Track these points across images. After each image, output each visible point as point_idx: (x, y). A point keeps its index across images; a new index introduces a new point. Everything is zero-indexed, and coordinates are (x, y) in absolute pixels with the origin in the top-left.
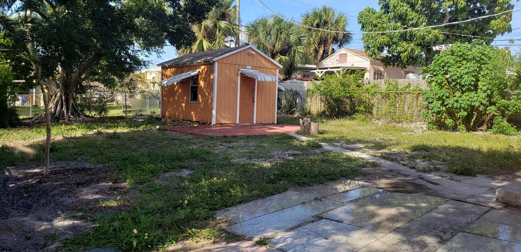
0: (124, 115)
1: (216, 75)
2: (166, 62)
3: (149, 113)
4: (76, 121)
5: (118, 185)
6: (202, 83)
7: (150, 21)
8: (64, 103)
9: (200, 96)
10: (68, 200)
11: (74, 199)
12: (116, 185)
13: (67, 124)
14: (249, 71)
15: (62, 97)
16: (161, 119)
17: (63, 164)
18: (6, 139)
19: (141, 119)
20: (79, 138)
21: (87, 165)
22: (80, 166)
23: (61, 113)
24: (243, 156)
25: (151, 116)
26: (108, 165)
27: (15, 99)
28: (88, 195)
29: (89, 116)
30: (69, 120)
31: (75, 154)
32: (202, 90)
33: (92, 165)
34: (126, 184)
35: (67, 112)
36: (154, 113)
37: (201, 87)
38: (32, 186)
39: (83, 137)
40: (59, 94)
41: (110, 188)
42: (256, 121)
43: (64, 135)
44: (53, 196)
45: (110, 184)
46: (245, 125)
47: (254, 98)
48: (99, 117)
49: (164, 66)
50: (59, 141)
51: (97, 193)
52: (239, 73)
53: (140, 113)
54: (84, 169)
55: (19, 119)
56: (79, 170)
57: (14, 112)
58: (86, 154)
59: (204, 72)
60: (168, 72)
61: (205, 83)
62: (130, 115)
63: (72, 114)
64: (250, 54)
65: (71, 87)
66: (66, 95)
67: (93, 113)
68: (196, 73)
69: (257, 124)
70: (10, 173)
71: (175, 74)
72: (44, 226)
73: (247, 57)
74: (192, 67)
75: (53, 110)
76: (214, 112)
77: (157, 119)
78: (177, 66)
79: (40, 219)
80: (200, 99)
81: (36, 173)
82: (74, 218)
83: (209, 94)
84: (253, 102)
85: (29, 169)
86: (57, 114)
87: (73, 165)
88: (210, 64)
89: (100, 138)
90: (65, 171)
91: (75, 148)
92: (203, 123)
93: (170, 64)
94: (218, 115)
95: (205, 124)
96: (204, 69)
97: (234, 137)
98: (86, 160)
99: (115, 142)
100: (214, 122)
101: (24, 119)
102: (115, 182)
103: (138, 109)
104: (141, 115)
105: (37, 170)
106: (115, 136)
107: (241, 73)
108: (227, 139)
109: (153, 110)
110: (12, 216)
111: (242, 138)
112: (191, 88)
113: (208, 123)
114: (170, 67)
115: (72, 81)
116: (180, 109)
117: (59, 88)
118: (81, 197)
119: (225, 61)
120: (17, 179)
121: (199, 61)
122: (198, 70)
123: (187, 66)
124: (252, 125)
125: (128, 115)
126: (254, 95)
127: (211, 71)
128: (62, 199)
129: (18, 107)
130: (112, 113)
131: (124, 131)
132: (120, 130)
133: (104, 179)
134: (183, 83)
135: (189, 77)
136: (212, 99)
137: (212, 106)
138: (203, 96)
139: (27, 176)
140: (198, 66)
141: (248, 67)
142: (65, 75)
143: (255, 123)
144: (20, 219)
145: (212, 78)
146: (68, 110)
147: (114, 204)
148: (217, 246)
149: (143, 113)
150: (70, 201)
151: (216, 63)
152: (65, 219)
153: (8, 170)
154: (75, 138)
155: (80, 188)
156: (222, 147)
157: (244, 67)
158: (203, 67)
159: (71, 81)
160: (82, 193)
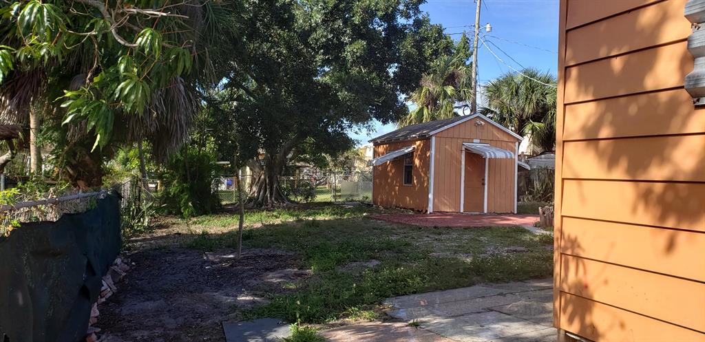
0: (333, 200)
1: (433, 152)
2: (379, 138)
3: (361, 199)
4: (279, 207)
5: (303, 272)
6: (417, 162)
7: (353, 95)
8: (268, 187)
9: (415, 178)
10: (253, 282)
11: (259, 282)
12: (301, 271)
13: (269, 211)
14: (476, 145)
15: (266, 180)
16: (372, 206)
17: (257, 251)
18: (207, 226)
19: (350, 205)
20: (278, 225)
21: (279, 253)
22: (272, 253)
23: (265, 197)
24: (448, 250)
25: (362, 202)
26: (298, 252)
27: (219, 182)
28: (273, 279)
29: (294, 201)
30: (272, 206)
31: (270, 242)
32: (417, 170)
33: (284, 252)
34: (310, 271)
35: (271, 197)
36: (367, 198)
37: (416, 166)
38: (225, 269)
39: (281, 225)
40: (263, 177)
41: (295, 274)
42: (488, 210)
43: (264, 222)
44: (242, 278)
45: (296, 270)
46: (472, 215)
47: (484, 180)
48: (305, 202)
49: (377, 143)
50: (257, 229)
51: (281, 278)
52: (463, 149)
53: (350, 199)
54: (273, 256)
55: (221, 205)
56: (270, 256)
57: (216, 197)
58: (280, 241)
59: (420, 148)
60: (381, 149)
61: (420, 161)
62: (340, 200)
63: (276, 199)
64: (477, 125)
65: (275, 170)
66: (271, 178)
67: (299, 198)
68: (410, 149)
69: (490, 213)
70: (208, 257)
71: (388, 151)
72: (230, 300)
73: (474, 129)
74: (407, 143)
75: (256, 195)
76: (431, 196)
77: (369, 205)
78: (390, 142)
79: (227, 295)
80: (415, 181)
81: (231, 258)
82: (256, 295)
83: (426, 174)
84: (484, 184)
85: (224, 255)
86: (260, 199)
87: (266, 251)
88: (426, 139)
89: (299, 225)
90: (255, 258)
91: (272, 236)
92: (418, 211)
93: (383, 139)
94: (436, 200)
95: (421, 211)
96: (420, 145)
97: (448, 228)
98: (280, 248)
99: (313, 230)
100: (430, 209)
101: (226, 205)
102: (301, 268)
103: (349, 193)
104: (352, 201)
105: (231, 256)
106: (315, 224)
107: (466, 149)
108: (438, 231)
109: (366, 194)
110: (206, 292)
111: (457, 229)
112: (405, 167)
113: (424, 211)
114: (383, 143)
115: (277, 162)
116: (393, 193)
117: (263, 169)
118: (266, 280)
119: (445, 134)
120: (213, 263)
121: (414, 136)
122: (413, 146)
123: (401, 142)
124: (482, 215)
125: (337, 200)
126: (484, 177)
127: (427, 147)
128: (249, 281)
129: (222, 191)
130: (320, 198)
131: (326, 219)
132: (320, 218)
133: (292, 266)
134: (396, 161)
135: (403, 155)
136: (428, 180)
137: (428, 189)
138: (419, 177)
139: (222, 261)
140: (413, 141)
141: (475, 141)
142: (269, 155)
143: (486, 212)
144: (212, 294)
145: (428, 155)
146: (271, 194)
147: (292, 287)
148: (371, 324)
149: (355, 198)
150: (255, 282)
151: (434, 138)
152: (247, 296)
153: (206, 255)
154: (273, 225)
155: (268, 272)
156: (428, 239)
157: (470, 141)
158: (418, 143)
159: (275, 162)
160: (268, 277)
